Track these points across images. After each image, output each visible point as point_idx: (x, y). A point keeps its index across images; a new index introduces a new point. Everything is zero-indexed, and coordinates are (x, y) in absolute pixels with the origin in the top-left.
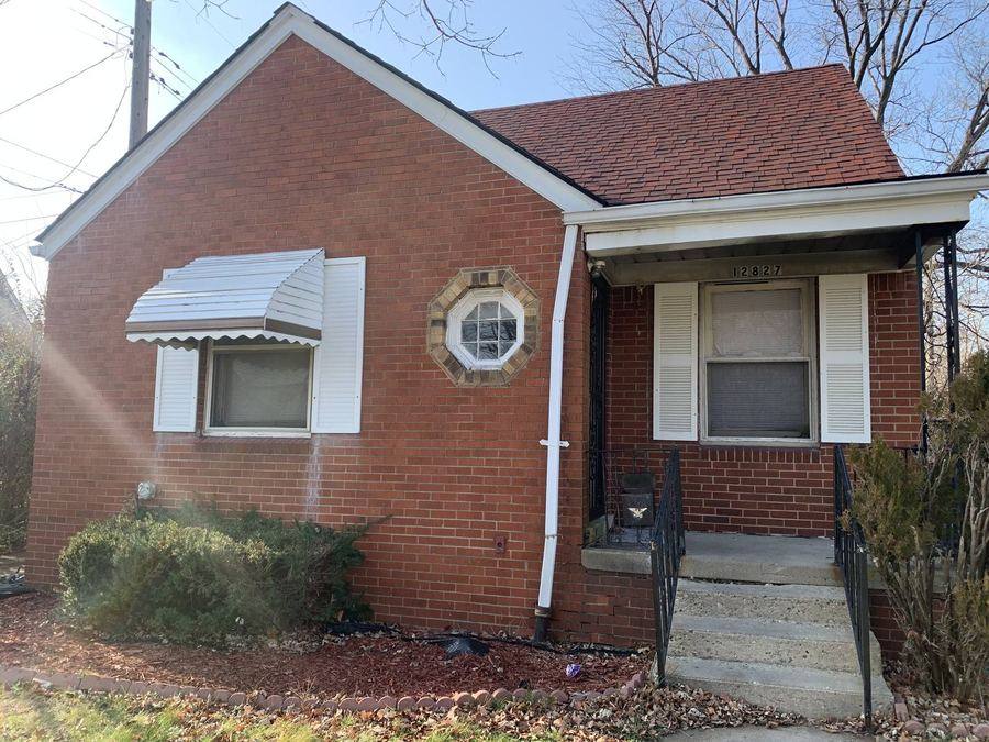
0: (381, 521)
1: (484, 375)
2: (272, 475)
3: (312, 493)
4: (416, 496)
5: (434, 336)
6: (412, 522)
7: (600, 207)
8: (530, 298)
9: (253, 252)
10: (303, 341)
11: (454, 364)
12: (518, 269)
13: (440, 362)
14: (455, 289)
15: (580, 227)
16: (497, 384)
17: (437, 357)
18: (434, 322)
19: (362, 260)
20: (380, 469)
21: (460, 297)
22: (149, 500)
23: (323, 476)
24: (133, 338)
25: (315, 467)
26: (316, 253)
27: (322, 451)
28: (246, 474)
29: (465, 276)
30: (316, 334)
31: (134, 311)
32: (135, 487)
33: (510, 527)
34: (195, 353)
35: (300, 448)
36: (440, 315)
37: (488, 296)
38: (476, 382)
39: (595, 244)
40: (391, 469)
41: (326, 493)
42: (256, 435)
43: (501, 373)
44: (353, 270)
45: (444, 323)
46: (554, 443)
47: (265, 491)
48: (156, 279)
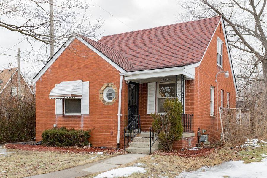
0: (93, 130)
1: (109, 103)
2: (76, 122)
3: (82, 125)
4: (99, 125)
5: (101, 96)
6: (98, 130)
7: (126, 72)
8: (116, 89)
9: (70, 81)
10: (78, 98)
11: (104, 101)
12: (114, 83)
13: (102, 101)
14: (104, 87)
15: (123, 76)
16: (111, 105)
17: (101, 100)
18: (101, 93)
19: (88, 82)
20: (92, 120)
21: (105, 88)
22: (56, 127)
23: (84, 122)
24: (50, 98)
25: (82, 120)
26: (81, 81)
27: (83, 117)
28: (71, 122)
29: (105, 85)
30: (81, 96)
31: (50, 93)
32: (53, 125)
33: (113, 130)
34: (62, 100)
35: (79, 117)
36: (101, 92)
37: (110, 88)
38: (108, 104)
39: (126, 79)
40: (94, 120)
41: (84, 125)
42: (73, 115)
43: (112, 103)
44: (87, 84)
45: (102, 94)
46: (119, 115)
47: (75, 125)
48: (54, 86)
